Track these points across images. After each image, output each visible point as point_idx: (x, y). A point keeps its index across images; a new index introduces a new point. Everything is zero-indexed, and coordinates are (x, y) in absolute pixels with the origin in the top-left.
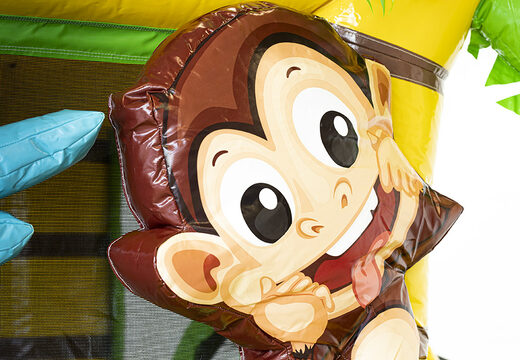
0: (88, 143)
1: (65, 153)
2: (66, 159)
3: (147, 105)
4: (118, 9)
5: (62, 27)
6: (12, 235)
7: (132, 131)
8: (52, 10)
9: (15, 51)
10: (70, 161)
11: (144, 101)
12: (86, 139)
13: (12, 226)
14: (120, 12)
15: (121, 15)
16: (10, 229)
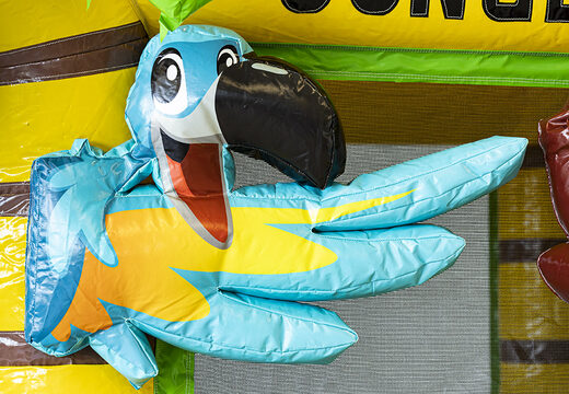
0: (513, 166)
1: (493, 175)
2: (494, 181)
3: (566, 130)
4: (556, 40)
5: (506, 58)
6: (446, 248)
7: (554, 154)
8: (495, 43)
9: (462, 81)
10: (499, 182)
11: (565, 127)
12: (511, 162)
13: (446, 240)
14: (558, 42)
15: (559, 45)
16: (444, 242)
